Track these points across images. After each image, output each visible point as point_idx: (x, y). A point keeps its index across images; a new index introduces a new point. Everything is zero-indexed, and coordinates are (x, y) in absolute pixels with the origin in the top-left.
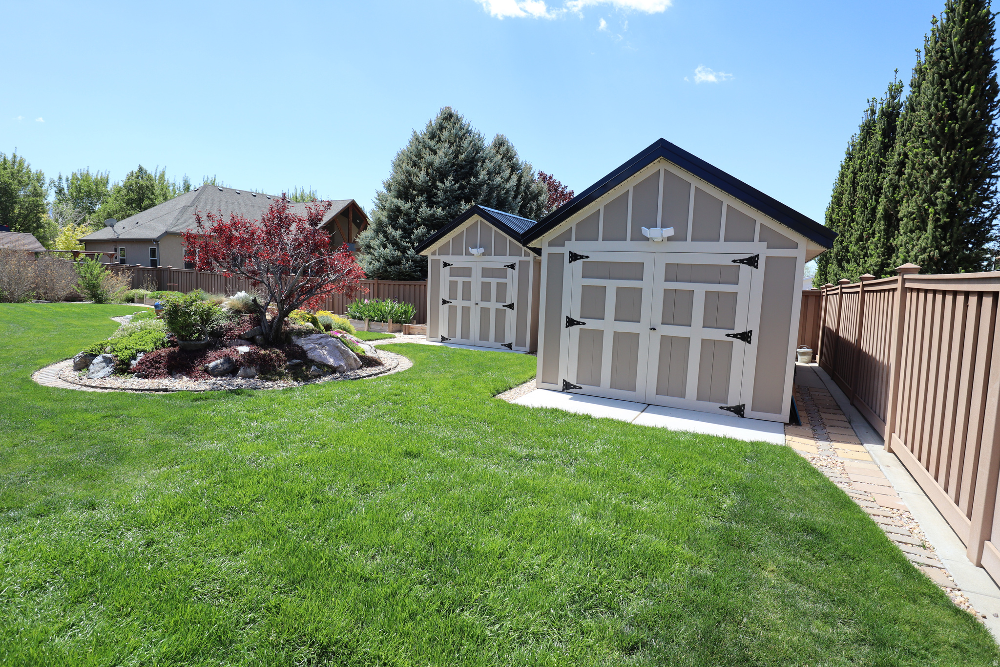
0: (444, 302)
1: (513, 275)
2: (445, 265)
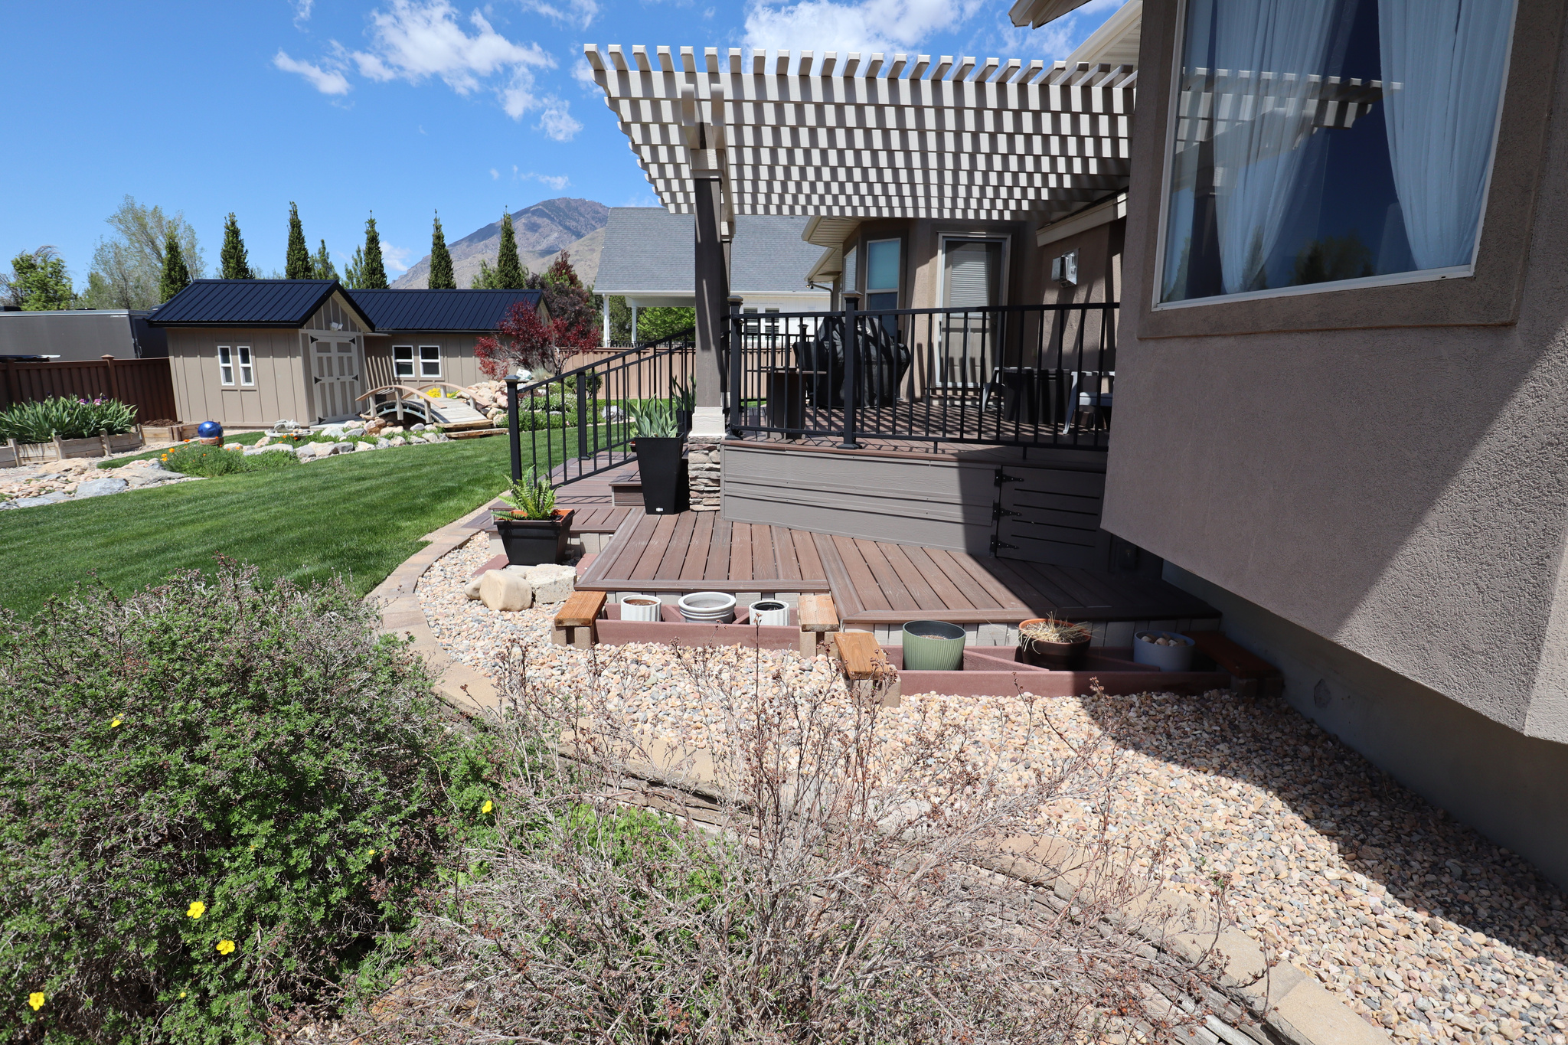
0: (317, 380)
1: (354, 347)
2: (313, 340)
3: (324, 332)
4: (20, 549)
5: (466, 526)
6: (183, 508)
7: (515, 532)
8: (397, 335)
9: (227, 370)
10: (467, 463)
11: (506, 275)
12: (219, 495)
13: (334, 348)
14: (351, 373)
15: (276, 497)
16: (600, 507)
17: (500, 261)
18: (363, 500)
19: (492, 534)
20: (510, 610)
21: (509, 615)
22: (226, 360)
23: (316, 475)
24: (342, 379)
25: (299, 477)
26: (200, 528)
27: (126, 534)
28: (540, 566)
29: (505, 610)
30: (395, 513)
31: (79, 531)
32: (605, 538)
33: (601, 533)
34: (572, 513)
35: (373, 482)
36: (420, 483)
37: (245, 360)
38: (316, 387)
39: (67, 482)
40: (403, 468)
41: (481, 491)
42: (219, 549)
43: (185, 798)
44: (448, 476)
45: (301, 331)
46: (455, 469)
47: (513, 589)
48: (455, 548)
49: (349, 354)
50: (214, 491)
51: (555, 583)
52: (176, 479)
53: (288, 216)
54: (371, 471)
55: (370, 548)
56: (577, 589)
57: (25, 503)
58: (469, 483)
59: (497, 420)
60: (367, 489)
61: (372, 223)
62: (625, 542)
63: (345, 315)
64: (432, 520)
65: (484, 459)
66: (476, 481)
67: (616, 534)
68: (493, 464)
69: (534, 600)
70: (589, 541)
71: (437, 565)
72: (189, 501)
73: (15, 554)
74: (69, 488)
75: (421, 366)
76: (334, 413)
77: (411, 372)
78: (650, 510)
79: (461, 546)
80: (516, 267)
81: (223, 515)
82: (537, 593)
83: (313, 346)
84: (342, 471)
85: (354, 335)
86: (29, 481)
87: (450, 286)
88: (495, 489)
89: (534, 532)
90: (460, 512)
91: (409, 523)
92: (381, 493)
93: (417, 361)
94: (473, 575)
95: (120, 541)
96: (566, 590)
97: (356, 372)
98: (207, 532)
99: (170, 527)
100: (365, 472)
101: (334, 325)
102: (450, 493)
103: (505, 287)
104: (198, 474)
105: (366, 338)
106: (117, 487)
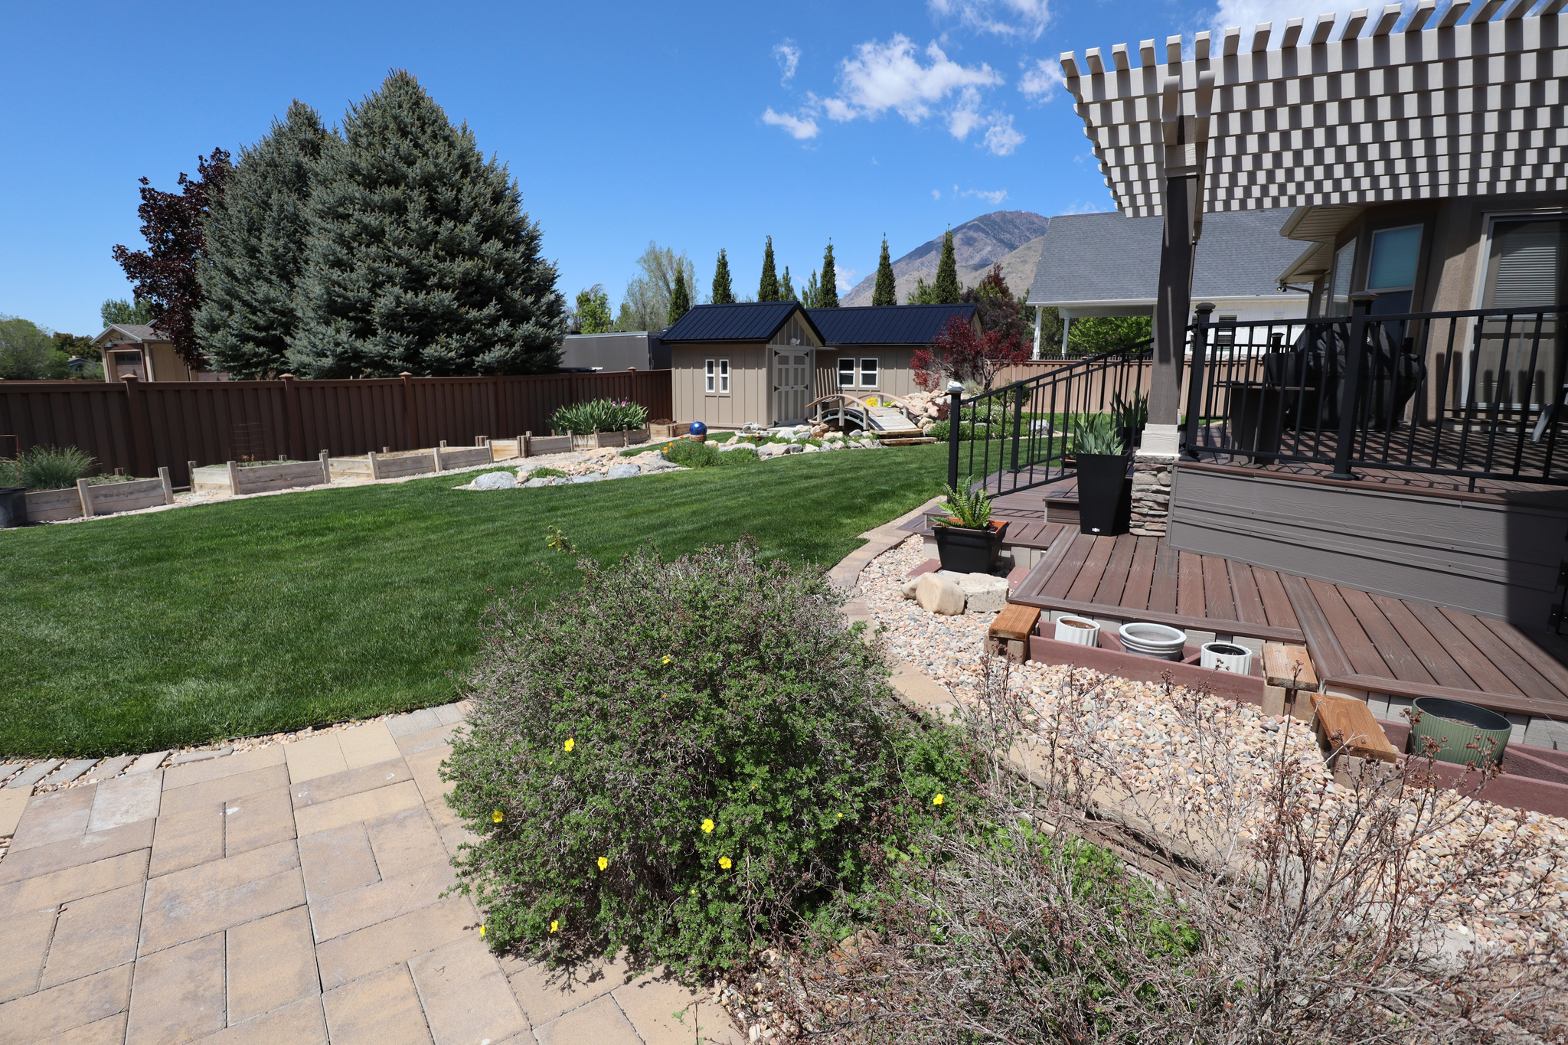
0: (776, 389)
1: (807, 359)
2: (776, 353)
3: (785, 347)
4: (575, 514)
5: (900, 528)
6: (677, 492)
7: (950, 538)
8: (843, 349)
9: (711, 379)
10: (899, 468)
11: (944, 291)
12: (702, 483)
13: (791, 360)
14: (803, 383)
15: (742, 488)
16: (1031, 522)
17: (939, 277)
18: (810, 496)
19: (927, 539)
20: (943, 614)
21: (942, 618)
22: (710, 371)
23: (772, 471)
24: (796, 388)
25: (760, 473)
26: (689, 509)
27: (640, 510)
28: (972, 575)
29: (939, 612)
30: (837, 511)
31: (610, 504)
32: (1036, 553)
33: (1033, 548)
34: (1007, 525)
35: (819, 481)
36: (858, 484)
37: (724, 371)
38: (775, 394)
39: (603, 465)
40: (843, 470)
41: (912, 496)
42: (702, 529)
43: (707, 732)
44: (883, 479)
45: (768, 346)
46: (889, 474)
47: (948, 593)
48: (891, 548)
49: (803, 366)
50: (698, 479)
51: (988, 593)
52: (673, 468)
53: (764, 248)
54: (815, 471)
55: (817, 540)
56: (1011, 602)
57: (578, 480)
58: (901, 487)
59: (927, 429)
60: (814, 487)
61: (830, 249)
62: (1059, 560)
63: (802, 331)
64: (869, 520)
65: (914, 466)
66: (908, 487)
67: (1050, 550)
68: (923, 471)
69: (965, 607)
70: (1020, 555)
71: (875, 561)
72: (681, 487)
73: (572, 517)
74: (604, 470)
75: (861, 377)
76: (787, 418)
77: (851, 382)
78: (1086, 530)
79: (896, 547)
80: (953, 282)
81: (705, 500)
82: (970, 600)
83: (775, 359)
84: (793, 469)
85: (807, 349)
86: (580, 463)
87: (891, 302)
88: (925, 496)
89: (970, 540)
90: (894, 515)
91: (849, 521)
92: (825, 492)
93: (858, 373)
94: (907, 576)
95: (636, 515)
96: (997, 602)
97: (807, 382)
98: (694, 513)
99: (668, 507)
100: (811, 471)
101: (794, 340)
102: (884, 496)
103: (942, 302)
104: (687, 465)
105: (817, 352)
106: (633, 471)
